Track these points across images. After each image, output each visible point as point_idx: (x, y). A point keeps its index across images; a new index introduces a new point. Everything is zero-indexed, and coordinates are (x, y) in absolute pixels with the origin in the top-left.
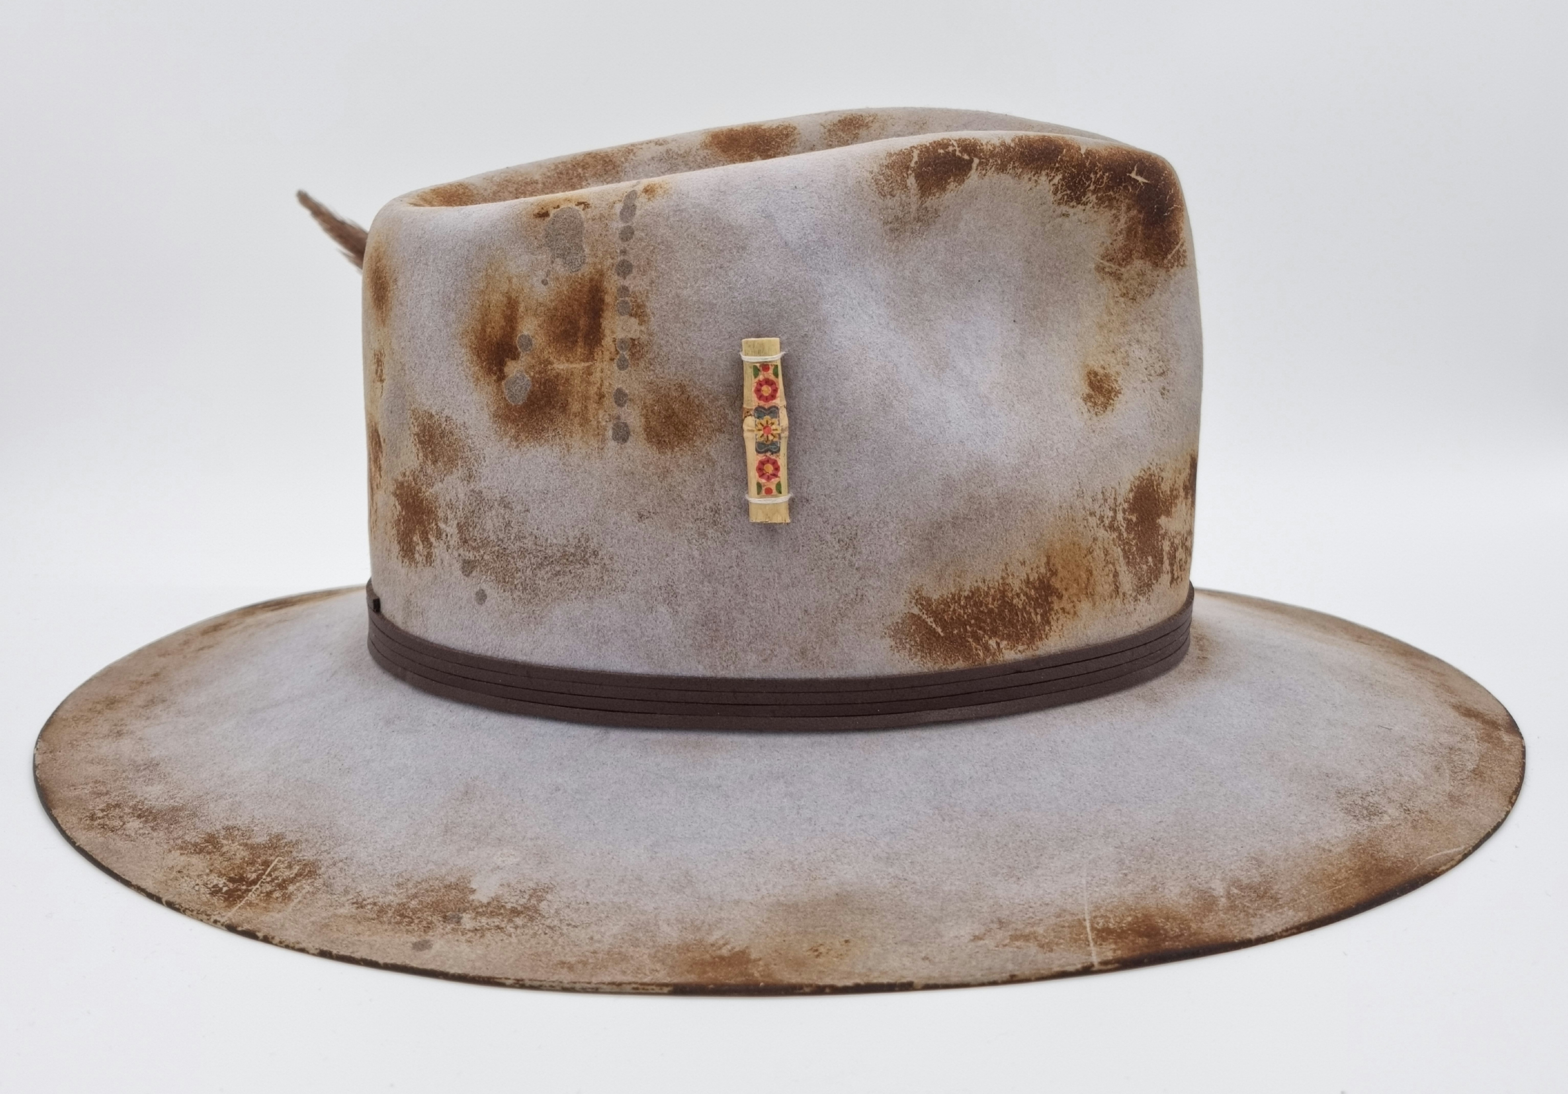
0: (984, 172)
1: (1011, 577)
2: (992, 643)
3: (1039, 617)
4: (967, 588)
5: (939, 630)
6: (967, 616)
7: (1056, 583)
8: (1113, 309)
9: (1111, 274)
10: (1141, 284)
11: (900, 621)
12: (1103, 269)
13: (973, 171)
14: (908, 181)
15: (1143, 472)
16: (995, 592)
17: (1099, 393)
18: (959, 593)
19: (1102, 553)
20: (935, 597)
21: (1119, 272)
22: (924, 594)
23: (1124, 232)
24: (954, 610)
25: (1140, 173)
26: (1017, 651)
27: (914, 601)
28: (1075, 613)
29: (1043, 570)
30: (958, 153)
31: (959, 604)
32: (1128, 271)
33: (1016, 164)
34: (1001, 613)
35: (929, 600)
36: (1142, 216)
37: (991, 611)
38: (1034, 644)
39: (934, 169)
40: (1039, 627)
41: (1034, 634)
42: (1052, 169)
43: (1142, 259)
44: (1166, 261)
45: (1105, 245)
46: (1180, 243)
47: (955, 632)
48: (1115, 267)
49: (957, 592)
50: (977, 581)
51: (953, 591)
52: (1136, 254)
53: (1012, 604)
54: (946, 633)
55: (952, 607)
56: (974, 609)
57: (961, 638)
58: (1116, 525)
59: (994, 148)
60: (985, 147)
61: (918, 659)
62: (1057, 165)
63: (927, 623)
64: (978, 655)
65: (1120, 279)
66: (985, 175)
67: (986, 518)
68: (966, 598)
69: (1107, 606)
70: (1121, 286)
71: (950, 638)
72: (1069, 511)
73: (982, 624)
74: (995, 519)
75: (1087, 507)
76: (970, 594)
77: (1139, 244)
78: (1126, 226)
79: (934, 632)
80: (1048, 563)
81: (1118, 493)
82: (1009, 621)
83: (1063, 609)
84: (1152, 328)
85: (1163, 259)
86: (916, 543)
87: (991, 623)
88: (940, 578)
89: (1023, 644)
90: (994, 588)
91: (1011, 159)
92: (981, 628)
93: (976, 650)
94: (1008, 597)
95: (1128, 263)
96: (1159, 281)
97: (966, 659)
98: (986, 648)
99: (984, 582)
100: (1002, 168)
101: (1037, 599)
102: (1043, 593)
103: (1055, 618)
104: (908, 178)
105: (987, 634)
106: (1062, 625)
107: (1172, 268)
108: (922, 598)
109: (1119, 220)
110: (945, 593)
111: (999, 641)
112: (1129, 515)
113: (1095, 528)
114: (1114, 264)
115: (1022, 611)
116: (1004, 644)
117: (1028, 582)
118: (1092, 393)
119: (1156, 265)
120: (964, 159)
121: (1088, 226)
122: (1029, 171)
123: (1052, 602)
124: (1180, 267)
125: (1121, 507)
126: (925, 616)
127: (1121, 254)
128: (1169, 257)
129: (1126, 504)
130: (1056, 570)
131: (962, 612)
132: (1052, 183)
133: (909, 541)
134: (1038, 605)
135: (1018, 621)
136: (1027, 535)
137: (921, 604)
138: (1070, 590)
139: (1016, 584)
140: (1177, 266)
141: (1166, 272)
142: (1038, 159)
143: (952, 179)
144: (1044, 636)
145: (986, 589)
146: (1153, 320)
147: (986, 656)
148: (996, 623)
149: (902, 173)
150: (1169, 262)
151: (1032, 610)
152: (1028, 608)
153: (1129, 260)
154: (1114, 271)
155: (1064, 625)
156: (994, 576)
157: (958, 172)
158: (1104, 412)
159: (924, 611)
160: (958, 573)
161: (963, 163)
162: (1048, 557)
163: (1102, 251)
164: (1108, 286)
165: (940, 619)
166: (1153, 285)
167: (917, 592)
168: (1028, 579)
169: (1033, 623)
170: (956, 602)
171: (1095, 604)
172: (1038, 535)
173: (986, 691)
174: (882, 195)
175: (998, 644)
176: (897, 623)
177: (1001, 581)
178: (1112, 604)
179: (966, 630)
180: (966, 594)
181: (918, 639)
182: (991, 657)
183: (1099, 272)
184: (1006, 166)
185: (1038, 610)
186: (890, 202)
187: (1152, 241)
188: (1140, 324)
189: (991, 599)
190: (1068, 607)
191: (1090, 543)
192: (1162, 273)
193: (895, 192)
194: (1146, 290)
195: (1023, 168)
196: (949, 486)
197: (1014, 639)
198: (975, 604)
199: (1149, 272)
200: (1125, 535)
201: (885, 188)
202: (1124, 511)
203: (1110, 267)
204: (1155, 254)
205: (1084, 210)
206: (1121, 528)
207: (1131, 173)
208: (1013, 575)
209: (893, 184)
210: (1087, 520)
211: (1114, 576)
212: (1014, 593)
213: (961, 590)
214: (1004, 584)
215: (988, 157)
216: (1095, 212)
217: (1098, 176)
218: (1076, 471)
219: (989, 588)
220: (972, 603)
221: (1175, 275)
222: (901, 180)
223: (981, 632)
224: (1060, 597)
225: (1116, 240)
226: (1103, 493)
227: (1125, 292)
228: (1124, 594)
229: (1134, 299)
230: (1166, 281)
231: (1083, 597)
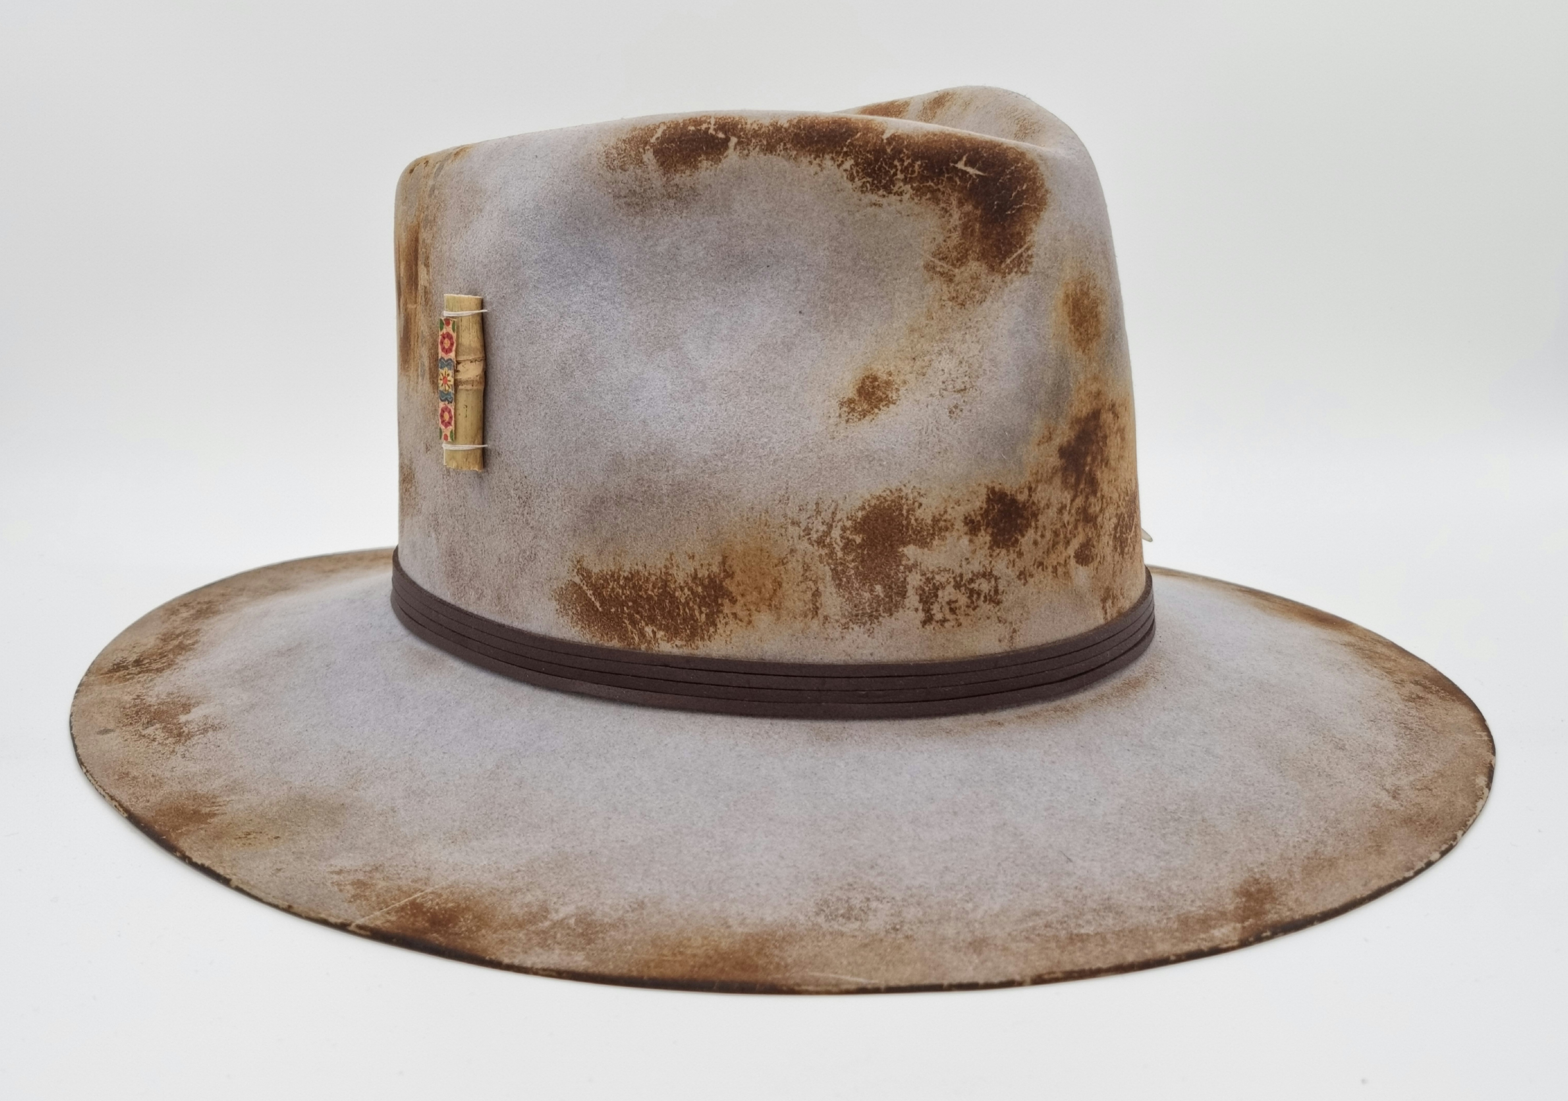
0: (746, 152)
1: (675, 568)
2: (648, 630)
3: (703, 616)
4: (627, 568)
5: (598, 604)
6: (626, 597)
7: (730, 585)
8: (936, 313)
9: (942, 274)
10: (973, 288)
11: (563, 586)
12: (934, 268)
13: (731, 151)
14: (644, 156)
15: (888, 492)
16: (657, 579)
17: (865, 399)
18: (619, 572)
19: (800, 566)
20: (596, 570)
21: (951, 273)
22: (585, 564)
23: (959, 229)
24: (613, 589)
25: (970, 163)
26: (674, 645)
27: (576, 570)
28: (750, 622)
29: (715, 569)
30: (711, 131)
31: (618, 583)
32: (962, 272)
33: (789, 146)
34: (660, 602)
35: (589, 572)
36: (979, 212)
37: (650, 598)
38: (694, 642)
39: (679, 146)
40: (701, 626)
41: (695, 633)
42: (838, 153)
43: (978, 260)
44: (1003, 266)
45: (937, 242)
46: (1025, 246)
47: (613, 610)
48: (947, 267)
49: (617, 571)
50: (637, 564)
51: (613, 568)
52: (972, 255)
53: (674, 596)
54: (603, 609)
55: (611, 584)
56: (633, 591)
57: (618, 618)
58: (828, 540)
59: (760, 129)
60: (748, 126)
61: (578, 629)
62: (845, 149)
63: (586, 594)
64: (633, 638)
65: (951, 281)
66: (747, 155)
67: (654, 502)
68: (626, 578)
69: (798, 625)
70: (951, 289)
71: (607, 613)
72: (763, 514)
73: (640, 609)
74: (664, 506)
75: (790, 514)
76: (630, 576)
77: (976, 244)
78: (961, 222)
79: (594, 606)
80: (724, 562)
81: (840, 507)
82: (669, 612)
83: (735, 615)
84: (974, 339)
85: (1001, 263)
86: (579, 513)
87: (649, 610)
88: (600, 553)
89: (681, 640)
90: (655, 575)
91: (781, 140)
92: (638, 613)
93: (632, 633)
94: (670, 588)
95: (962, 264)
96: (993, 288)
97: (621, 639)
98: (642, 634)
99: (645, 567)
100: (770, 149)
101: (704, 598)
102: (713, 593)
103: (723, 622)
104: (645, 153)
105: (644, 621)
106: (731, 631)
107: (1009, 273)
108: (582, 568)
109: (951, 215)
110: (605, 569)
111: (655, 629)
112: (851, 533)
113: (796, 539)
114: (947, 264)
115: (683, 605)
116: (660, 634)
117: (695, 577)
118: (857, 398)
119: (992, 269)
120: (717, 138)
121: (912, 218)
122: (807, 154)
123: (722, 605)
124: (1020, 274)
125: (841, 523)
126: (585, 588)
127: (955, 254)
128: (1008, 261)
129: (850, 522)
130: (733, 573)
131: (621, 591)
132: (841, 168)
133: (572, 510)
134: (703, 602)
135: (679, 614)
136: (700, 529)
137: (583, 575)
138: (748, 597)
139: (680, 577)
140: (1016, 272)
141: (1002, 277)
142: (818, 142)
143: (703, 157)
144: (706, 637)
145: (646, 574)
146: (978, 330)
147: (640, 642)
148: (655, 611)
149: (638, 148)
150: (1007, 266)
151: (696, 607)
152: (691, 604)
153: (964, 260)
154: (946, 271)
155: (734, 631)
156: (657, 563)
157: (710, 150)
158: (860, 420)
159: (584, 581)
160: (619, 552)
161: (717, 141)
162: (725, 558)
163: (933, 248)
164: (936, 287)
165: (599, 594)
166: (985, 291)
167: (578, 562)
168: (696, 575)
169: (696, 621)
170: (615, 581)
171: (778, 619)
172: (714, 532)
173: (632, 676)
174: (610, 168)
175: (654, 633)
176: (562, 588)
177: (663, 570)
178: (806, 624)
179: (623, 612)
180: (626, 574)
181: (578, 608)
182: (646, 644)
183: (928, 271)
184: (775, 147)
185: (703, 609)
186: (620, 175)
187: (990, 242)
188: (963, 332)
189: (651, 586)
190: (741, 614)
191: (785, 553)
192: (998, 278)
193: (627, 166)
194: (978, 296)
195: (797, 150)
196: (617, 463)
197: (673, 632)
198: (634, 587)
199: (984, 276)
200: (840, 554)
201: (615, 162)
202: (844, 529)
203: (941, 266)
204: (992, 257)
205: (901, 201)
206: (835, 545)
207: (956, 162)
208: (678, 566)
209: (626, 159)
210: (786, 529)
211: (813, 595)
212: (677, 584)
213: (620, 569)
214: (667, 574)
215: (749, 137)
216: (917, 204)
217: (906, 164)
218: (786, 475)
219: (649, 574)
220: (631, 585)
221: (1012, 282)
222: (636, 155)
223: (638, 616)
224: (733, 601)
225: (949, 237)
226: (817, 504)
227: (955, 295)
228: (826, 618)
229: (963, 305)
230: (1000, 287)
231: (763, 607)
